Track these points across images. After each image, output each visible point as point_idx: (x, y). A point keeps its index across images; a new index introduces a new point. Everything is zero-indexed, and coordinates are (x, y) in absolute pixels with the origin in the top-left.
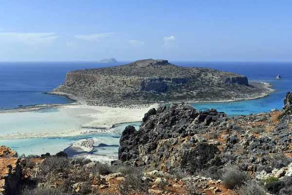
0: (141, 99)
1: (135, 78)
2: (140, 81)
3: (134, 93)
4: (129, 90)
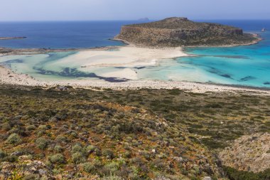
0: (169, 44)
1: (166, 30)
2: (169, 32)
3: (165, 40)
4: (162, 38)
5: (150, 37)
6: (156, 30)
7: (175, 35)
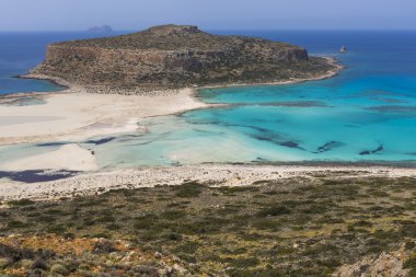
0: (165, 82)
1: (154, 53)
2: (161, 57)
3: (154, 74)
4: (146, 70)
5: (118, 68)
6: (131, 54)
7: (176, 63)
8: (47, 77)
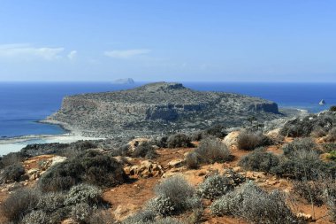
0: (145, 130)
1: (140, 105)
2: (145, 109)
3: (138, 123)
4: (132, 119)
5: (111, 117)
6: (121, 106)
8: (58, 122)
